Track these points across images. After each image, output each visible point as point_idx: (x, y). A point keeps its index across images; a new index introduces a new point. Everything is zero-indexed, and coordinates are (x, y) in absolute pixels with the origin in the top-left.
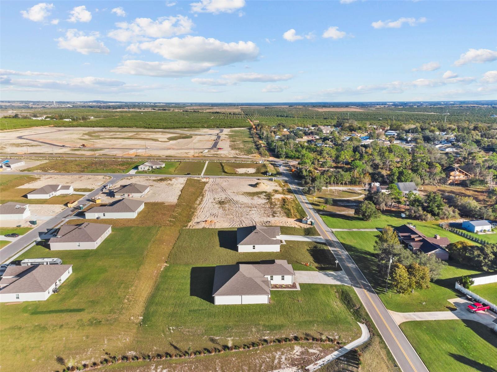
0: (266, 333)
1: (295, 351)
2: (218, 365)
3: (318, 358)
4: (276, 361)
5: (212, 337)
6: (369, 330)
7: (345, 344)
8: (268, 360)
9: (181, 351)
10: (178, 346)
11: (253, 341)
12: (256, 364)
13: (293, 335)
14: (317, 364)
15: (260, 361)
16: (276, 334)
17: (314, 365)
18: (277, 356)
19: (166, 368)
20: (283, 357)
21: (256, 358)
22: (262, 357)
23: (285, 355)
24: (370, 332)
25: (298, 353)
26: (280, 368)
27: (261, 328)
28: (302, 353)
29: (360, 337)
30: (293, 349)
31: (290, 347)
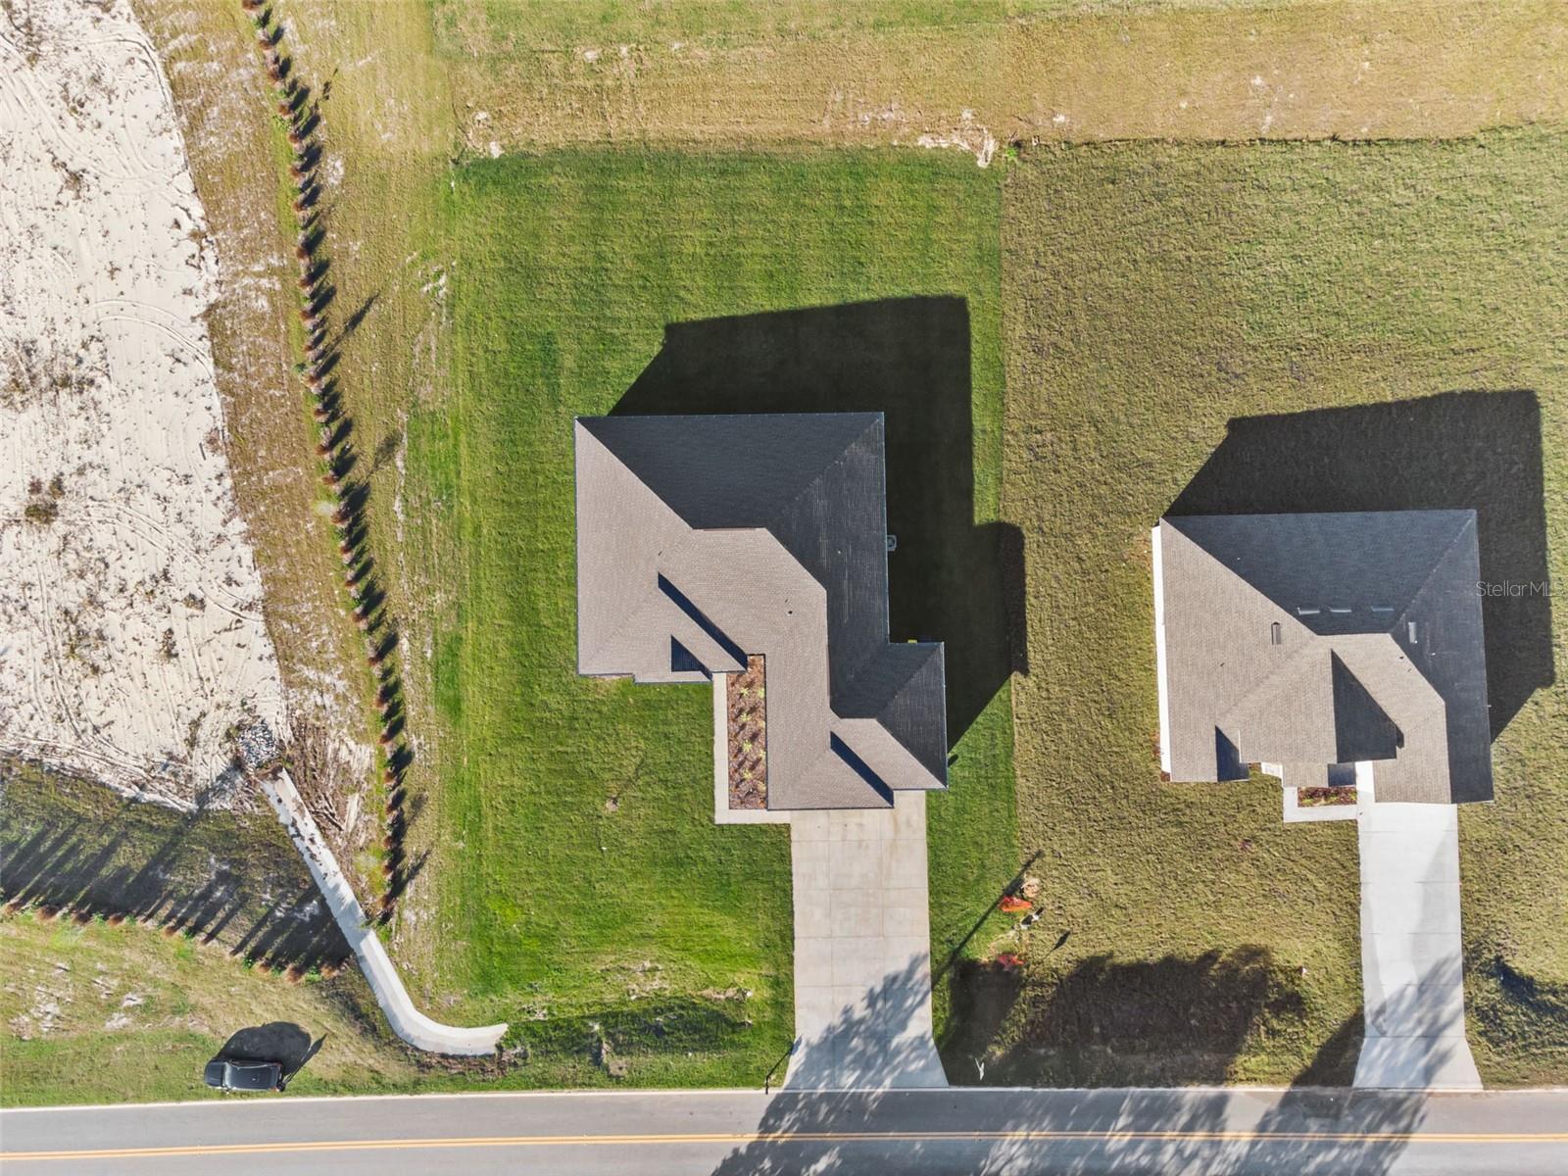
0: (423, 643)
1: (352, 744)
2: (286, 476)
3: (327, 823)
4: (310, 673)
5: (405, 441)
6: (454, 1057)
7: (386, 938)
8: (314, 644)
9: (338, 340)
10: (364, 324)
11: (390, 593)
12: (295, 602)
13: (415, 749)
14: (303, 816)
15: (307, 618)
16: (422, 683)
17: (295, 800)
18: (328, 679)
19: (272, 303)
20: (328, 699)
21: (318, 603)
22: (324, 626)
23: (335, 708)
24: (444, 1056)
25: (344, 754)
26: (290, 684)
27: (444, 627)
28: (345, 770)
29: (419, 1007)
30: (361, 737)
31: (365, 729)
